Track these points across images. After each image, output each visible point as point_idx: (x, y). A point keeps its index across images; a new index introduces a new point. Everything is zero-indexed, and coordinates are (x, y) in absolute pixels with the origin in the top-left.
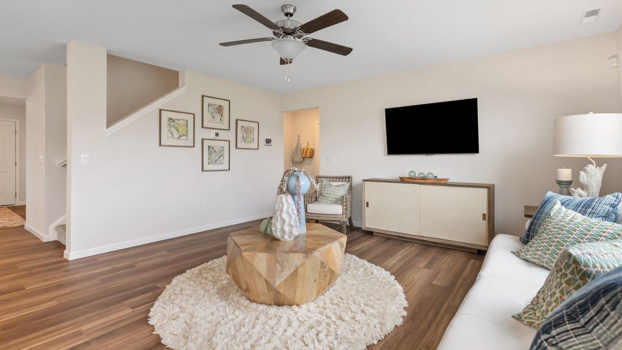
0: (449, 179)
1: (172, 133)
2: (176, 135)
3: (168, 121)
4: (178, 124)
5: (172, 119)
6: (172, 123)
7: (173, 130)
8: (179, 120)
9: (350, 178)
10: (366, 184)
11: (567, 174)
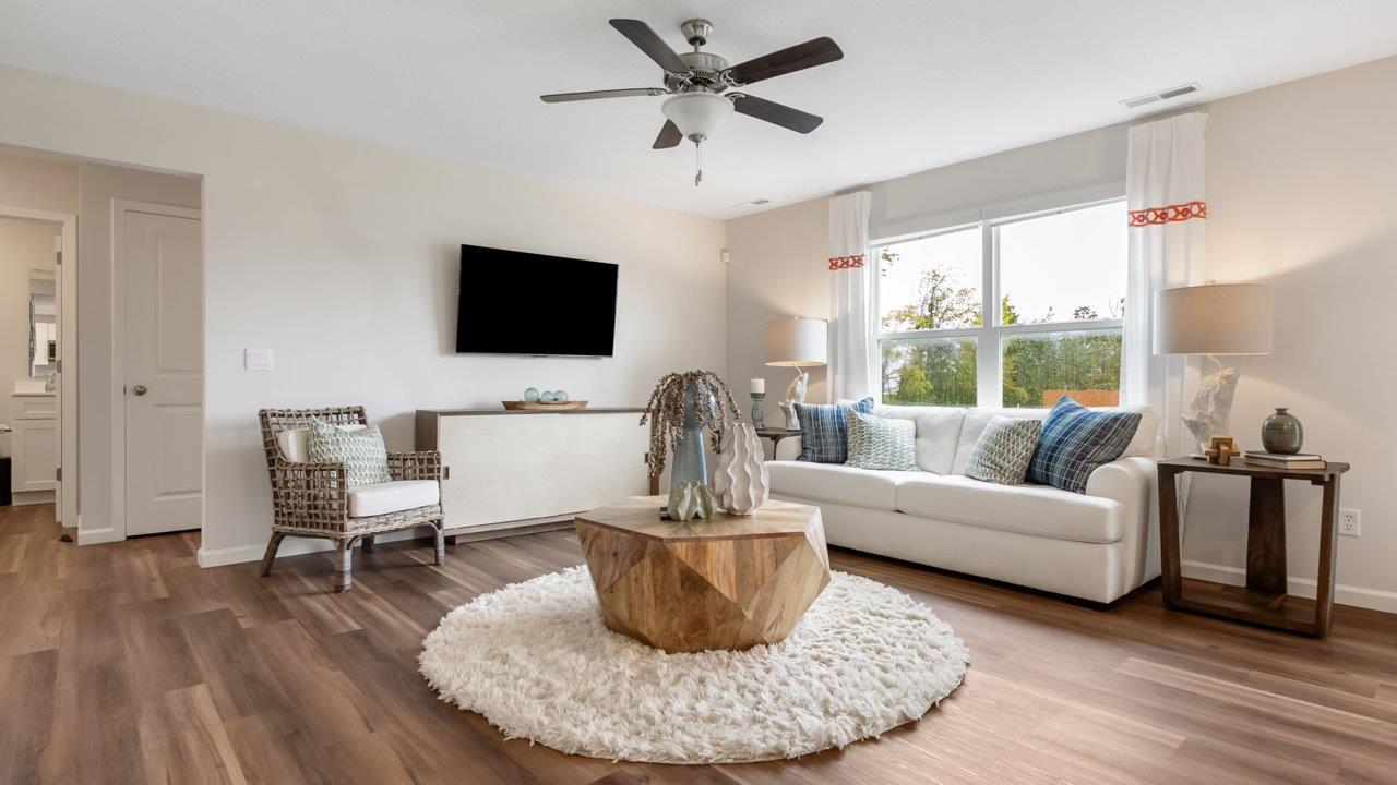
0: (587, 402)
9: (360, 412)
10: (443, 422)
11: (760, 385)
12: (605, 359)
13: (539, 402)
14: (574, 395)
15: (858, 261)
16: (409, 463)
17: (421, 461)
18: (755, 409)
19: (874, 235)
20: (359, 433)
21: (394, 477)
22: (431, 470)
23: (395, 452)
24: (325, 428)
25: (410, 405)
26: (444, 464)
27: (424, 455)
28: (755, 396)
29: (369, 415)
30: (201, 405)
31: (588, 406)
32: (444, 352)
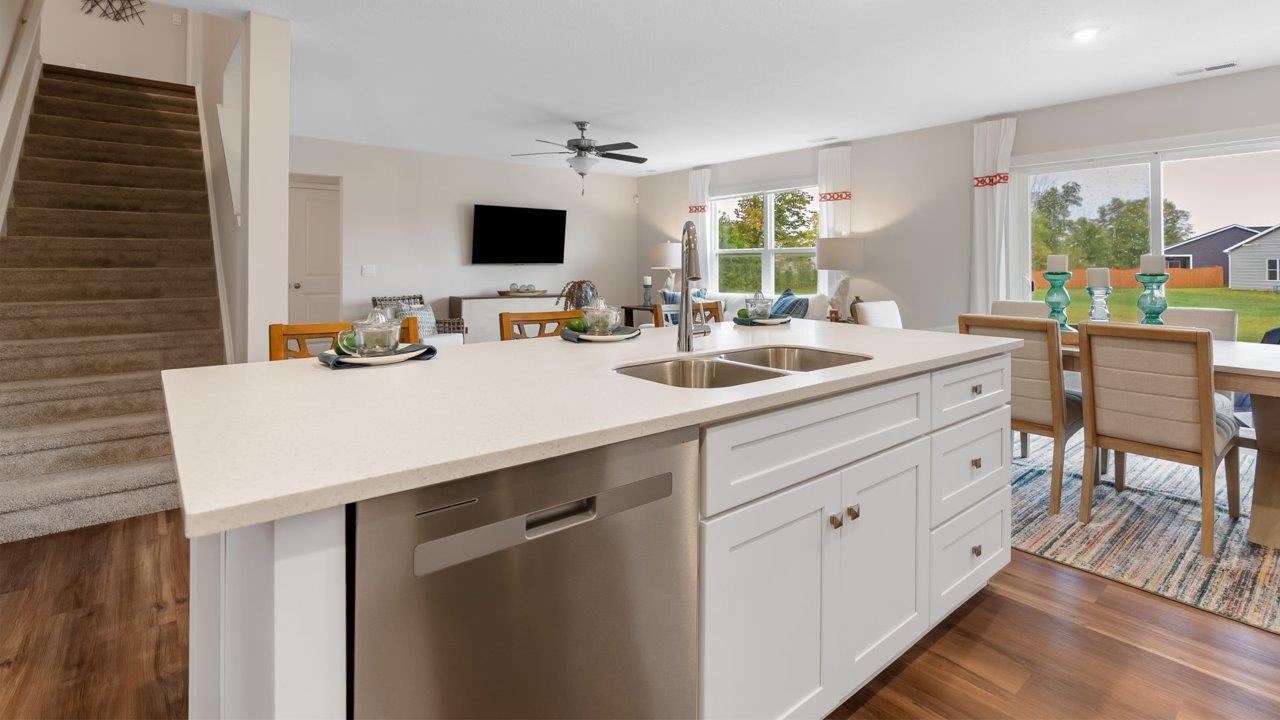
0: (546, 291)
9: (421, 298)
10: (465, 303)
11: (649, 280)
12: (559, 265)
13: (518, 291)
14: (539, 287)
15: (703, 209)
16: (447, 325)
17: (453, 324)
18: (646, 294)
19: (711, 195)
20: (422, 309)
21: (439, 332)
22: (459, 328)
23: (439, 319)
24: (405, 307)
25: (447, 294)
26: (465, 326)
27: (455, 320)
28: (646, 287)
29: (425, 299)
30: (338, 293)
31: (548, 293)
32: (464, 264)
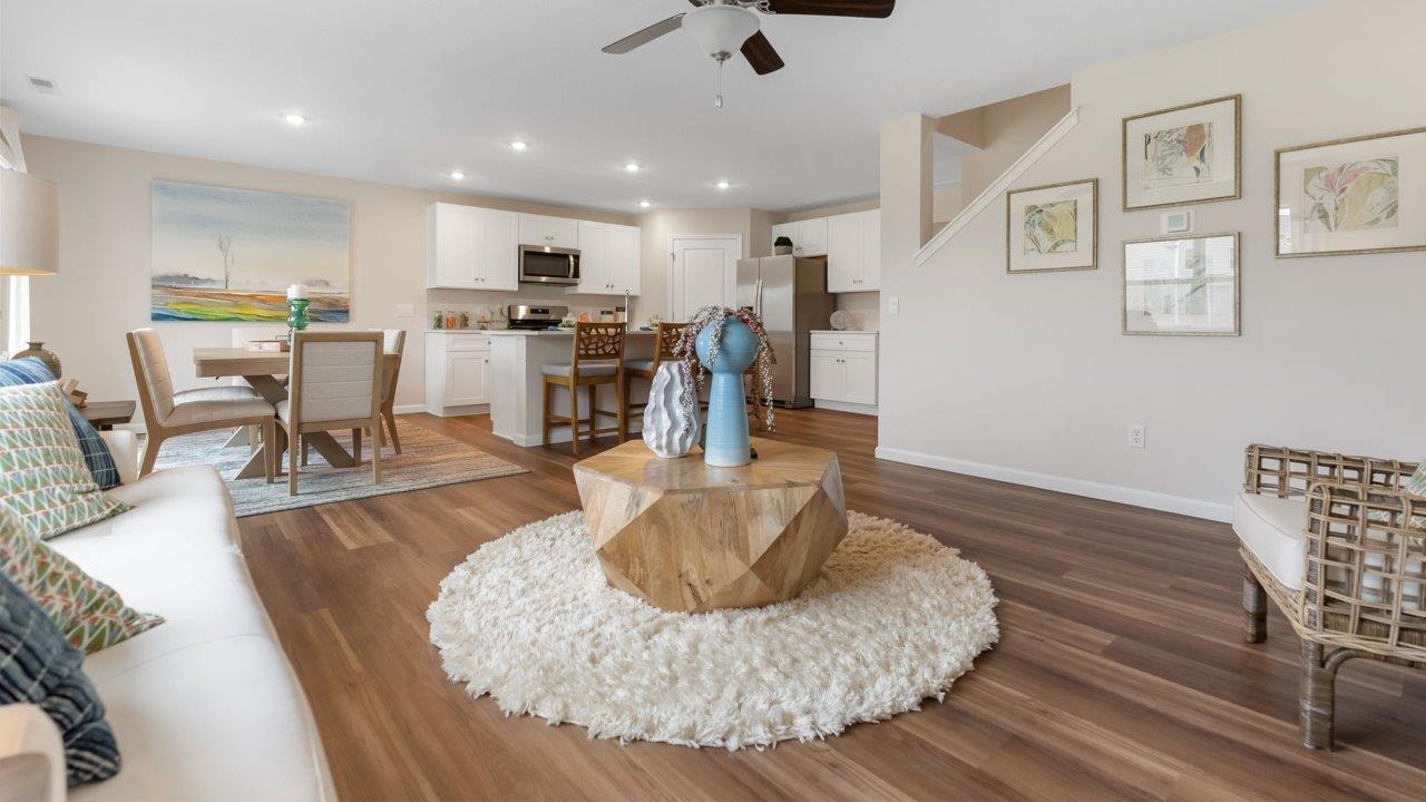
1: (1035, 241)
2: (1046, 243)
3: (1027, 213)
4: (1051, 216)
5: (1036, 207)
6: (1037, 217)
7: (1039, 232)
8: (1052, 205)
